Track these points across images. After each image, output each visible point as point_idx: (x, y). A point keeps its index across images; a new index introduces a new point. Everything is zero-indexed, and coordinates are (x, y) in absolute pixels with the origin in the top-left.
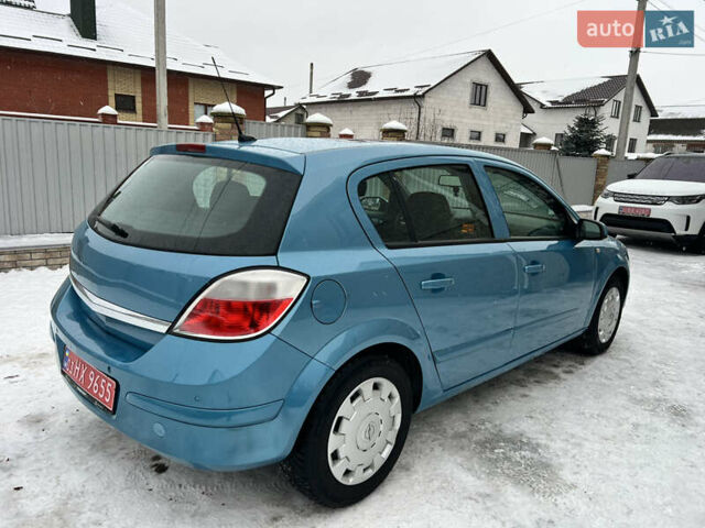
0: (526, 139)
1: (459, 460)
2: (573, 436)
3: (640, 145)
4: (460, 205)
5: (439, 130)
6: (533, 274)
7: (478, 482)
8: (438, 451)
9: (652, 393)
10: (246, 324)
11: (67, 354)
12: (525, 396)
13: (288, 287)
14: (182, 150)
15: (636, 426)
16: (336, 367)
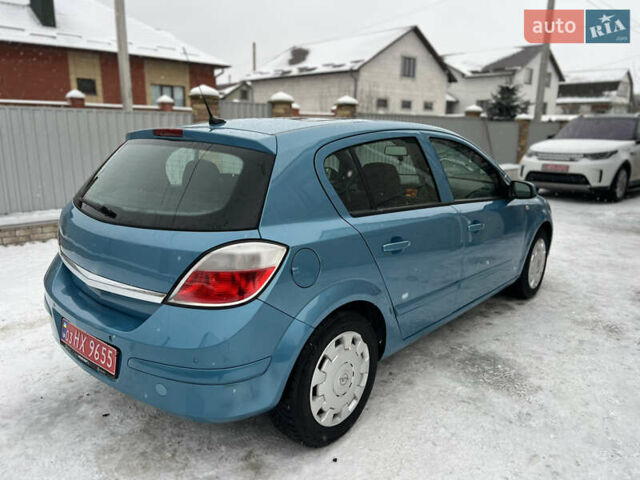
0: (451, 106)
1: (448, 374)
2: (533, 352)
3: (551, 108)
4: (408, 172)
5: (374, 101)
6: (476, 232)
7: (467, 390)
8: (430, 369)
9: (589, 317)
10: (235, 292)
11: (65, 326)
12: (490, 324)
13: (270, 256)
14: (158, 134)
15: (581, 342)
16: (315, 325)
